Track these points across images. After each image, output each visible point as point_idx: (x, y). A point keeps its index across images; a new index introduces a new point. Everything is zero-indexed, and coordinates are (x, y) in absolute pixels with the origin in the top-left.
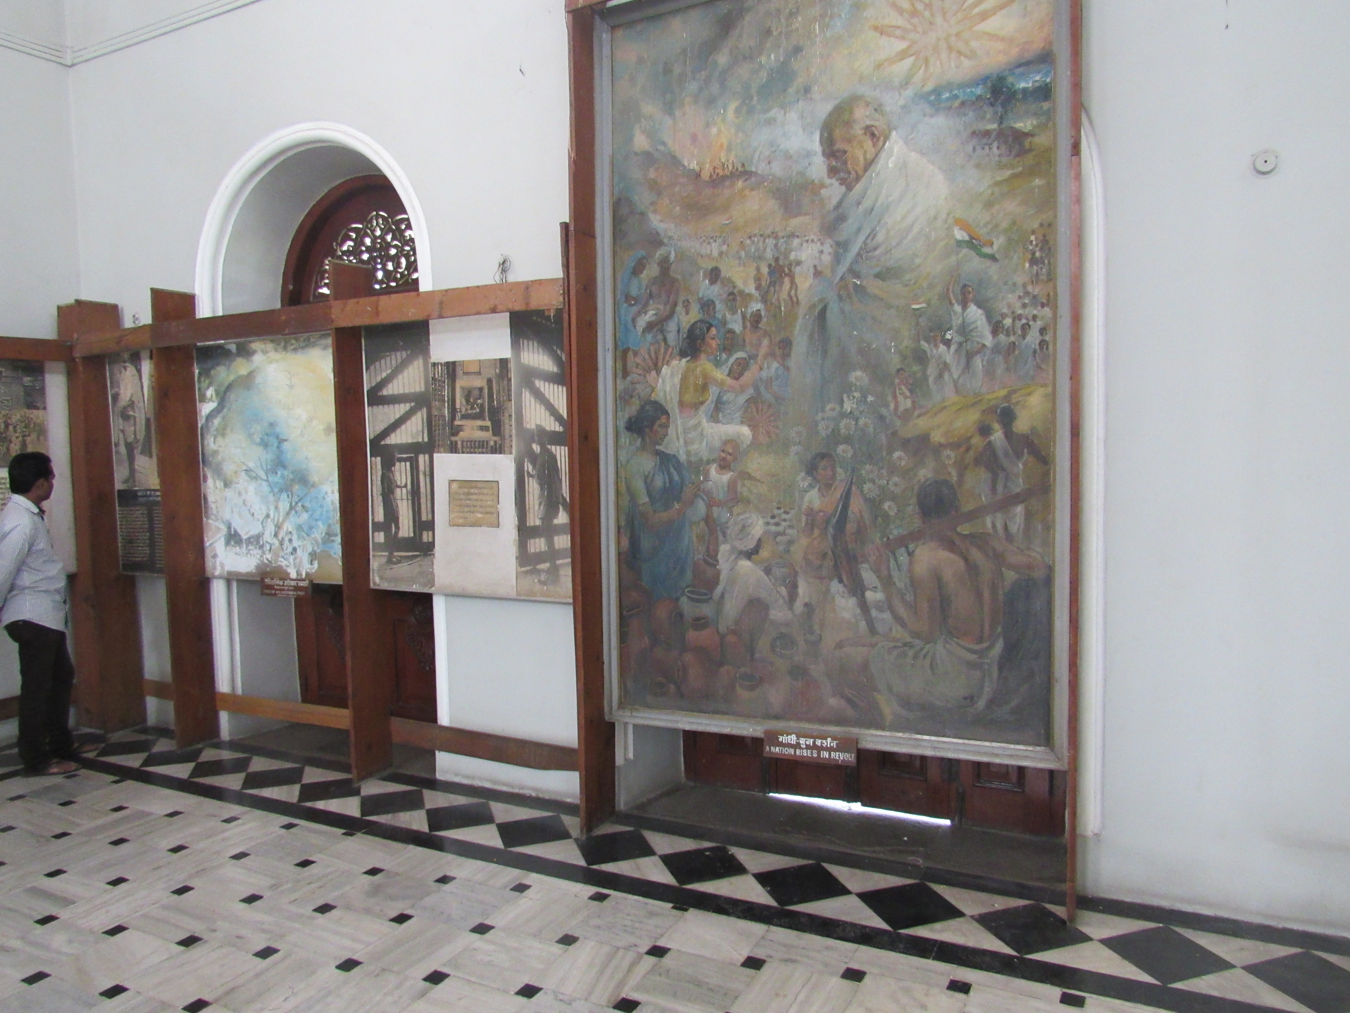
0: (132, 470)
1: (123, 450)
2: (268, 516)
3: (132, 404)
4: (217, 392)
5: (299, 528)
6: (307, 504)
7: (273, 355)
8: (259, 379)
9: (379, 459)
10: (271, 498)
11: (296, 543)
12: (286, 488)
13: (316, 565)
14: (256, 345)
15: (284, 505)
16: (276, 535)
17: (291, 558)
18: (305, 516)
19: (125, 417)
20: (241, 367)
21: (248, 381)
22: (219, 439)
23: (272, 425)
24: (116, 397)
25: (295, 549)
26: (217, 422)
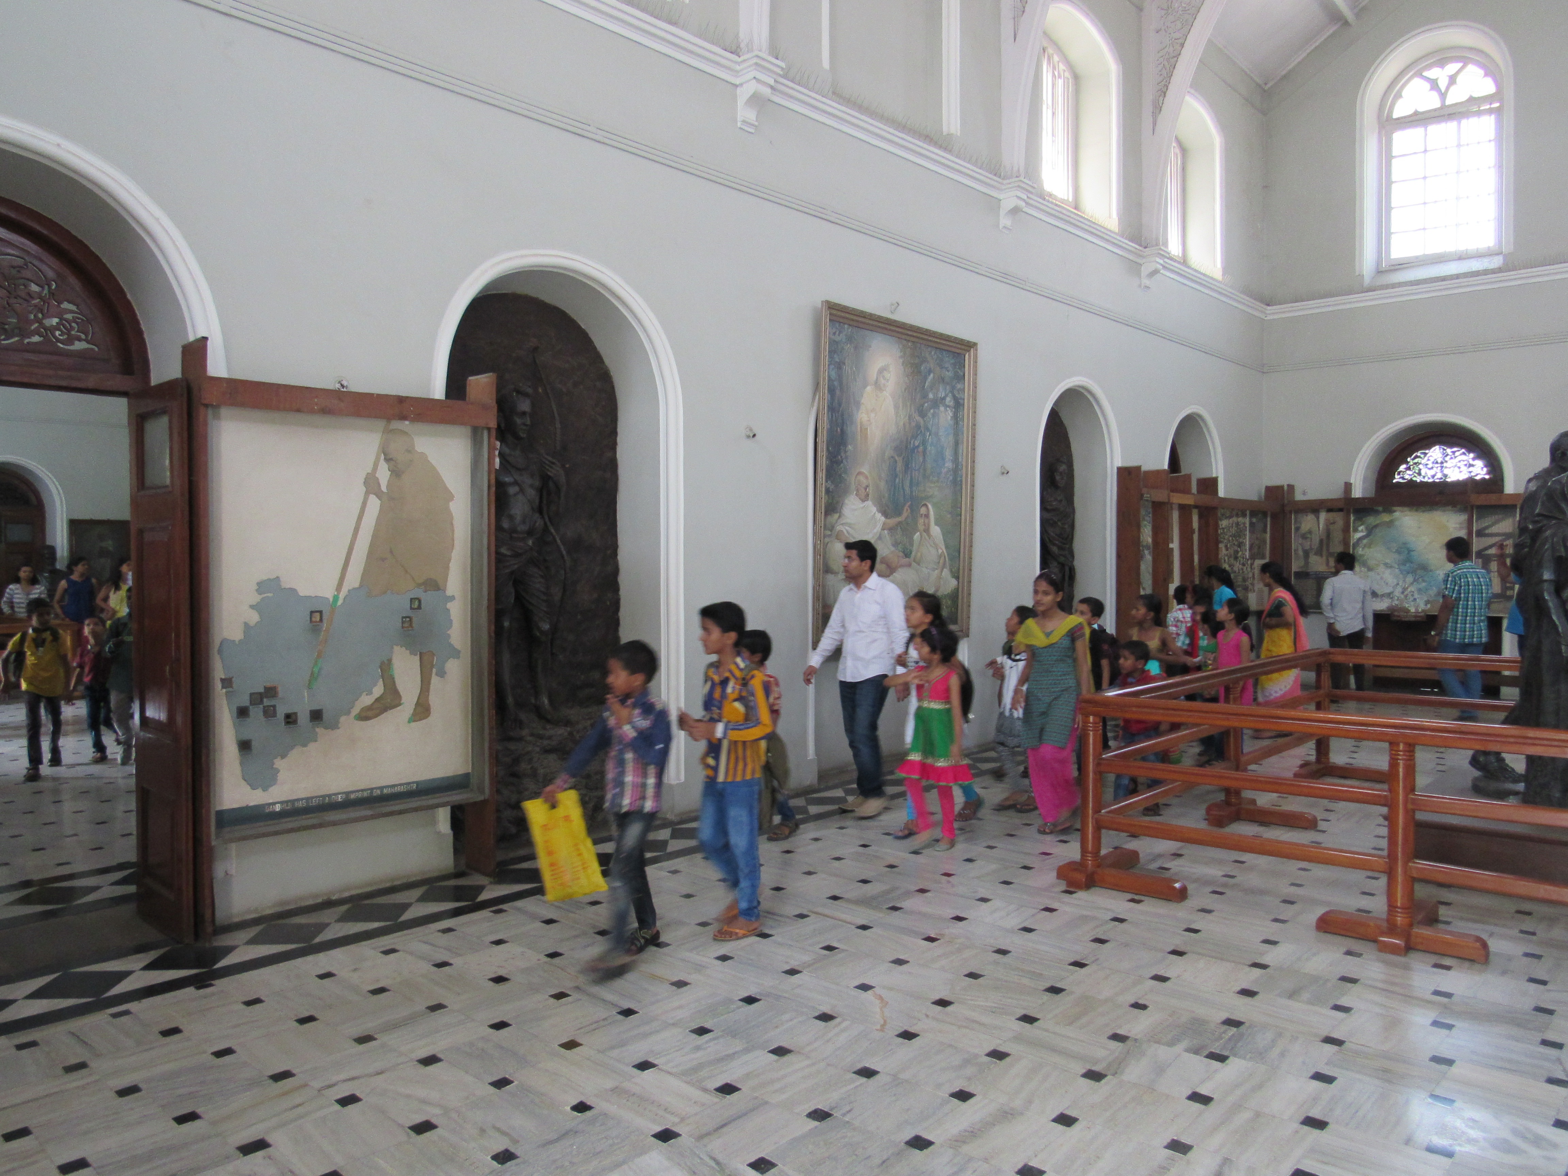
0: (1307, 563)
1: (1301, 553)
2: (1398, 584)
3: (1310, 532)
4: (1366, 528)
5: (1419, 590)
6: (1426, 579)
7: (1408, 513)
8: (1397, 523)
9: (1480, 560)
10: (1401, 576)
11: (1416, 596)
12: (1413, 572)
13: (1429, 606)
14: (1395, 508)
15: (1410, 579)
16: (1403, 593)
17: (1412, 603)
18: (1424, 584)
19: (1304, 537)
20: (1385, 517)
21: (1390, 524)
22: (1366, 550)
23: (1405, 544)
24: (1297, 529)
25: (1415, 599)
26: (1365, 541)
